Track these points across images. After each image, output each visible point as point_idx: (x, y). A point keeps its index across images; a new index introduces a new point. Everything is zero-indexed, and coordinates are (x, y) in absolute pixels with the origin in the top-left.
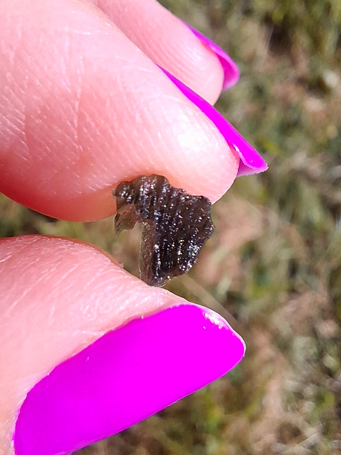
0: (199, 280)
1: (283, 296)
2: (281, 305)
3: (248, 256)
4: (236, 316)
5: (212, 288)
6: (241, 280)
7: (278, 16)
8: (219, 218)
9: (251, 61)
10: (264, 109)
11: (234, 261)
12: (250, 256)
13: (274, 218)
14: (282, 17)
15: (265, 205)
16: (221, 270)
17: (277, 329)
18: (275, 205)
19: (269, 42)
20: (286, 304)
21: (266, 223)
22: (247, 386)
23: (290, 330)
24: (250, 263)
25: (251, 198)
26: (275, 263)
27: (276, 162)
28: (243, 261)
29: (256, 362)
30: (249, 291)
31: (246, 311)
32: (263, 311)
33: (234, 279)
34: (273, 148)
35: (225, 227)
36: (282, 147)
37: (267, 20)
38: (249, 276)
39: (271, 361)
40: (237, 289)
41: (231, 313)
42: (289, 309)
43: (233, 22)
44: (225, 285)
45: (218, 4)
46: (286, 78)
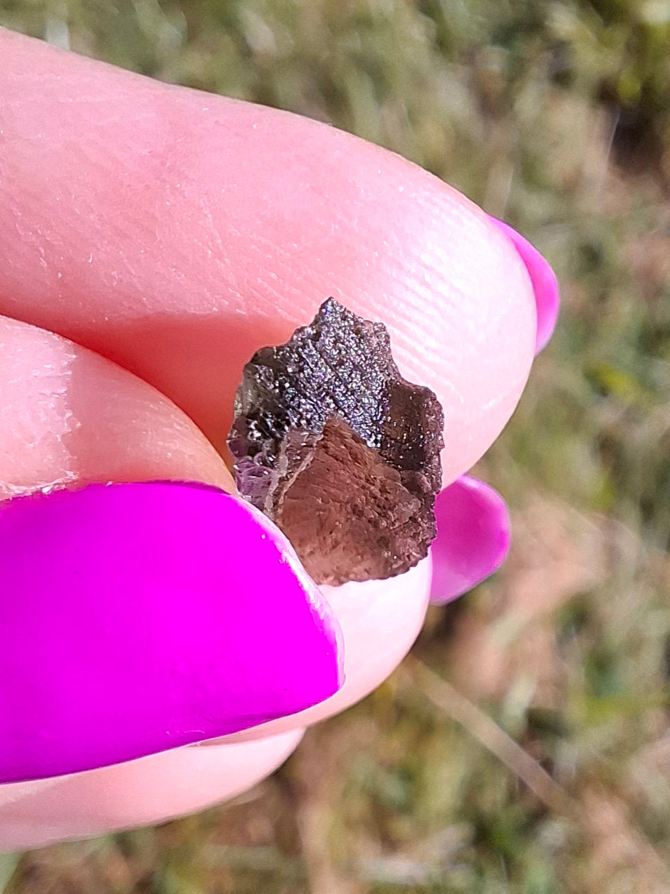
0: (462, 689)
1: (653, 718)
2: (649, 739)
3: (573, 629)
4: (548, 765)
5: (493, 704)
6: (560, 684)
7: (629, 86)
9: (570, 189)
10: (603, 298)
11: (543, 640)
12: (578, 630)
13: (630, 540)
14: (638, 88)
15: (611, 513)
16: (511, 667)
17: (642, 794)
18: (632, 514)
19: (610, 145)
20: (661, 734)
21: (612, 555)
24: (579, 646)
25: (577, 499)
26: (635, 645)
27: (632, 416)
28: (562, 641)
29: (594, 868)
30: (575, 710)
31: (570, 755)
32: (608, 752)
33: (541, 683)
34: (624, 385)
35: (521, 565)
36: (647, 385)
37: (605, 95)
38: (576, 674)
39: (630, 864)
40: (550, 705)
41: (536, 758)
42: (668, 747)
43: (529, 101)
44: (521, 697)
45: (495, 61)
46: (651, 226)
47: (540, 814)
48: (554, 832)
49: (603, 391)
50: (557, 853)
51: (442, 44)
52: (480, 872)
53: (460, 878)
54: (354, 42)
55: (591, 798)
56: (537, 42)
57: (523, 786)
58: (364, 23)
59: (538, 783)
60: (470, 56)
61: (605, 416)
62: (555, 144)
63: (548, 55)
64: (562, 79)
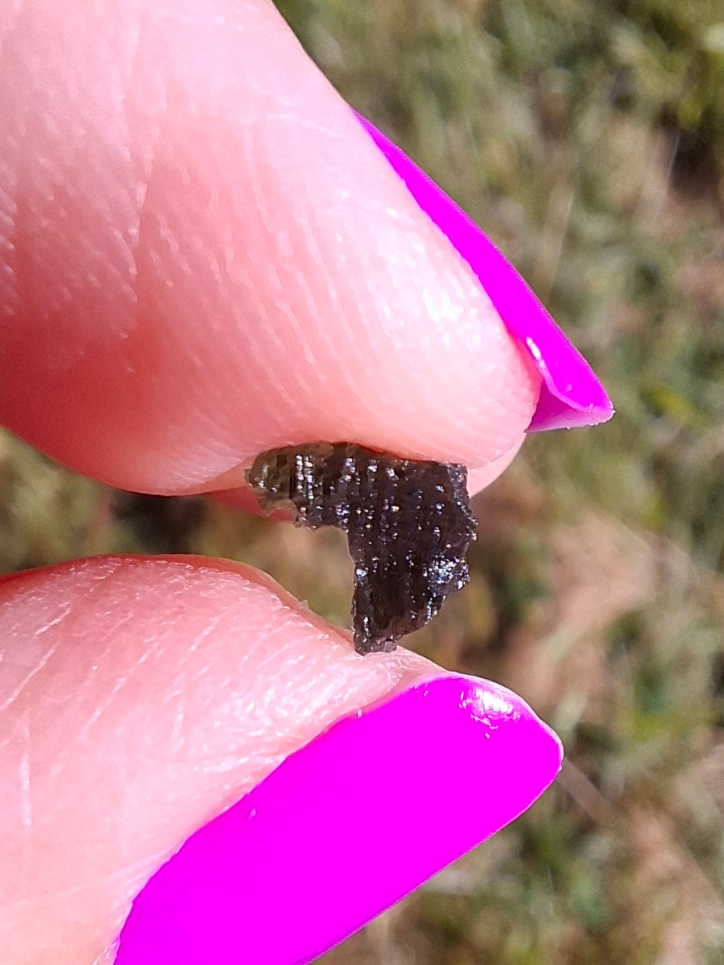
1: (700, 736)
2: (696, 756)
3: (623, 646)
4: (595, 779)
6: (607, 700)
7: (690, 111)
8: (559, 560)
9: (628, 211)
10: (659, 319)
11: (592, 657)
12: (628, 647)
13: (681, 561)
14: (699, 114)
15: (660, 533)
16: (563, 679)
17: (688, 810)
18: (683, 533)
19: (670, 169)
20: (707, 752)
21: (662, 573)
22: (619, 936)
23: (717, 811)
24: (628, 662)
25: (628, 517)
26: (684, 662)
27: (685, 437)
28: (612, 657)
29: (639, 883)
30: (624, 725)
31: (618, 770)
32: (655, 769)
33: (591, 699)
34: (678, 407)
35: (573, 581)
36: (700, 406)
37: (666, 119)
38: (625, 691)
39: (674, 880)
40: (599, 721)
41: (585, 773)
42: (711, 765)
43: (590, 124)
44: (571, 711)
45: (558, 84)
46: (708, 250)
47: (586, 828)
48: (601, 846)
49: (656, 411)
50: (602, 866)
51: (508, 64)
52: (527, 884)
53: (508, 889)
54: (422, 61)
55: (637, 813)
56: (600, 65)
57: (570, 799)
58: (433, 41)
59: (585, 797)
60: (534, 77)
61: (659, 436)
62: (616, 167)
63: (610, 80)
64: (623, 103)
